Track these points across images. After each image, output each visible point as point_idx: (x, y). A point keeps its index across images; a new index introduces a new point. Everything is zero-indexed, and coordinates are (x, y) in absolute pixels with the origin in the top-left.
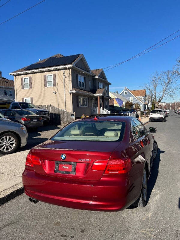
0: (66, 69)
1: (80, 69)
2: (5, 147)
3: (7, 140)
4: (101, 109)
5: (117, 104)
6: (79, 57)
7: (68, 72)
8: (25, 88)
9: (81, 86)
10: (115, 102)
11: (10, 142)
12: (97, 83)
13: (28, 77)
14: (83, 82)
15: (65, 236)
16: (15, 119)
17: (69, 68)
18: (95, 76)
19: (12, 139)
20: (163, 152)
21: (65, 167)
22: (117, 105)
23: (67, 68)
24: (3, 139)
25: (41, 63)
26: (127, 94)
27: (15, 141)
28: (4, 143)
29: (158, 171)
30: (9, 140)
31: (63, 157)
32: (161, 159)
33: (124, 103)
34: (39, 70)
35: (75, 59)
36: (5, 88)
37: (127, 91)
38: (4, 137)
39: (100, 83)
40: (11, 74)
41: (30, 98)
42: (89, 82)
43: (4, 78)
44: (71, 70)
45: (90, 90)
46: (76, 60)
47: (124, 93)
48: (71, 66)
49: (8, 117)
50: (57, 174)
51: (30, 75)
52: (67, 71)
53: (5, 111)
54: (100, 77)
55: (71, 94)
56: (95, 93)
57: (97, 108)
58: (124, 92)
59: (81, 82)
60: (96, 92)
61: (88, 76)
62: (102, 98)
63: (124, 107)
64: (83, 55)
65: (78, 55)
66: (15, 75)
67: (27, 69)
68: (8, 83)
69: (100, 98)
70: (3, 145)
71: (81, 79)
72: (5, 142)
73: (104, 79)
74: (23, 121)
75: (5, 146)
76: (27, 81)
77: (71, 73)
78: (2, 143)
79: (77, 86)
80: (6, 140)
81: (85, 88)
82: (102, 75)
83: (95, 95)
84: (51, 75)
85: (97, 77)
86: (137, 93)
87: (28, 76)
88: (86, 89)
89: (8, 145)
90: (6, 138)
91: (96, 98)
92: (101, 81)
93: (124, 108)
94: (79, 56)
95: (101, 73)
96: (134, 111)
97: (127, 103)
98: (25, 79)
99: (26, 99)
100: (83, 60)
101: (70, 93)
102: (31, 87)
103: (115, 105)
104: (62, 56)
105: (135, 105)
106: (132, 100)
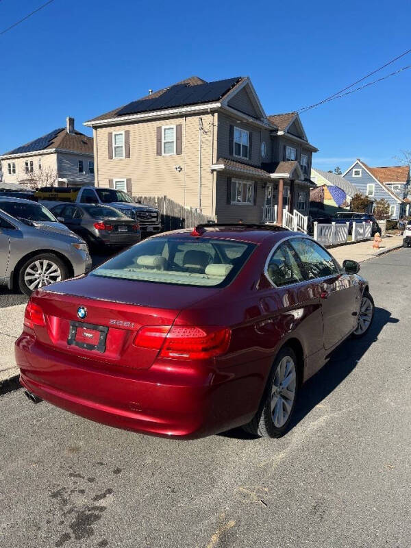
0: (205, 112)
1: (239, 114)
2: (39, 283)
3: (44, 268)
4: (286, 211)
5: (329, 199)
6: (239, 84)
7: (211, 121)
8: (115, 156)
9: (239, 155)
10: (327, 194)
11: (51, 273)
12: (281, 147)
13: (123, 132)
14: (245, 144)
15: (79, 476)
16: (82, 225)
17: (212, 112)
18: (277, 130)
19: (54, 267)
20: (395, 321)
21: (87, 334)
22: (330, 201)
23: (209, 110)
24: (35, 266)
25: (152, 99)
26: (360, 176)
27: (59, 271)
28: (37, 276)
29: (356, 363)
30: (47, 270)
31: (81, 313)
32: (380, 336)
33: (349, 199)
34: (146, 115)
35: (230, 89)
36: (78, 155)
37: (360, 170)
38: (37, 263)
39: (287, 147)
40: (89, 123)
41: (125, 180)
42: (260, 145)
43: (81, 134)
44: (216, 115)
45: (262, 163)
46: (231, 91)
47: (354, 172)
48: (218, 105)
49: (63, 220)
50: (72, 348)
51: (127, 127)
52: (208, 119)
53: (62, 207)
54: (288, 133)
55: (215, 173)
56: (273, 172)
57: (276, 206)
58: (354, 170)
59: (239, 145)
60: (277, 170)
61: (259, 129)
62: (290, 184)
63: (348, 208)
64: (248, 78)
65: (238, 80)
66: (96, 128)
67: (120, 114)
68: (86, 143)
69: (285, 184)
70: (36, 279)
71: (241, 137)
72: (39, 272)
73: (300, 138)
74: (97, 231)
75: (38, 280)
76: (121, 141)
77: (216, 123)
78: (34, 275)
79: (231, 153)
80: (42, 268)
81: (250, 159)
82: (296, 129)
83: (273, 176)
84: (172, 126)
85: (280, 133)
86: (385, 174)
87: (121, 130)
88: (250, 163)
89: (45, 278)
90: (42, 264)
91: (276, 183)
92: (293, 143)
93: (346, 210)
94: (238, 82)
95: (294, 123)
96: (369, 218)
97: (357, 198)
98: (115, 135)
99: (116, 182)
100: (247, 92)
101: (213, 171)
102: (128, 156)
103: (326, 202)
104: (200, 83)
105: (377, 203)
106: (371, 193)
